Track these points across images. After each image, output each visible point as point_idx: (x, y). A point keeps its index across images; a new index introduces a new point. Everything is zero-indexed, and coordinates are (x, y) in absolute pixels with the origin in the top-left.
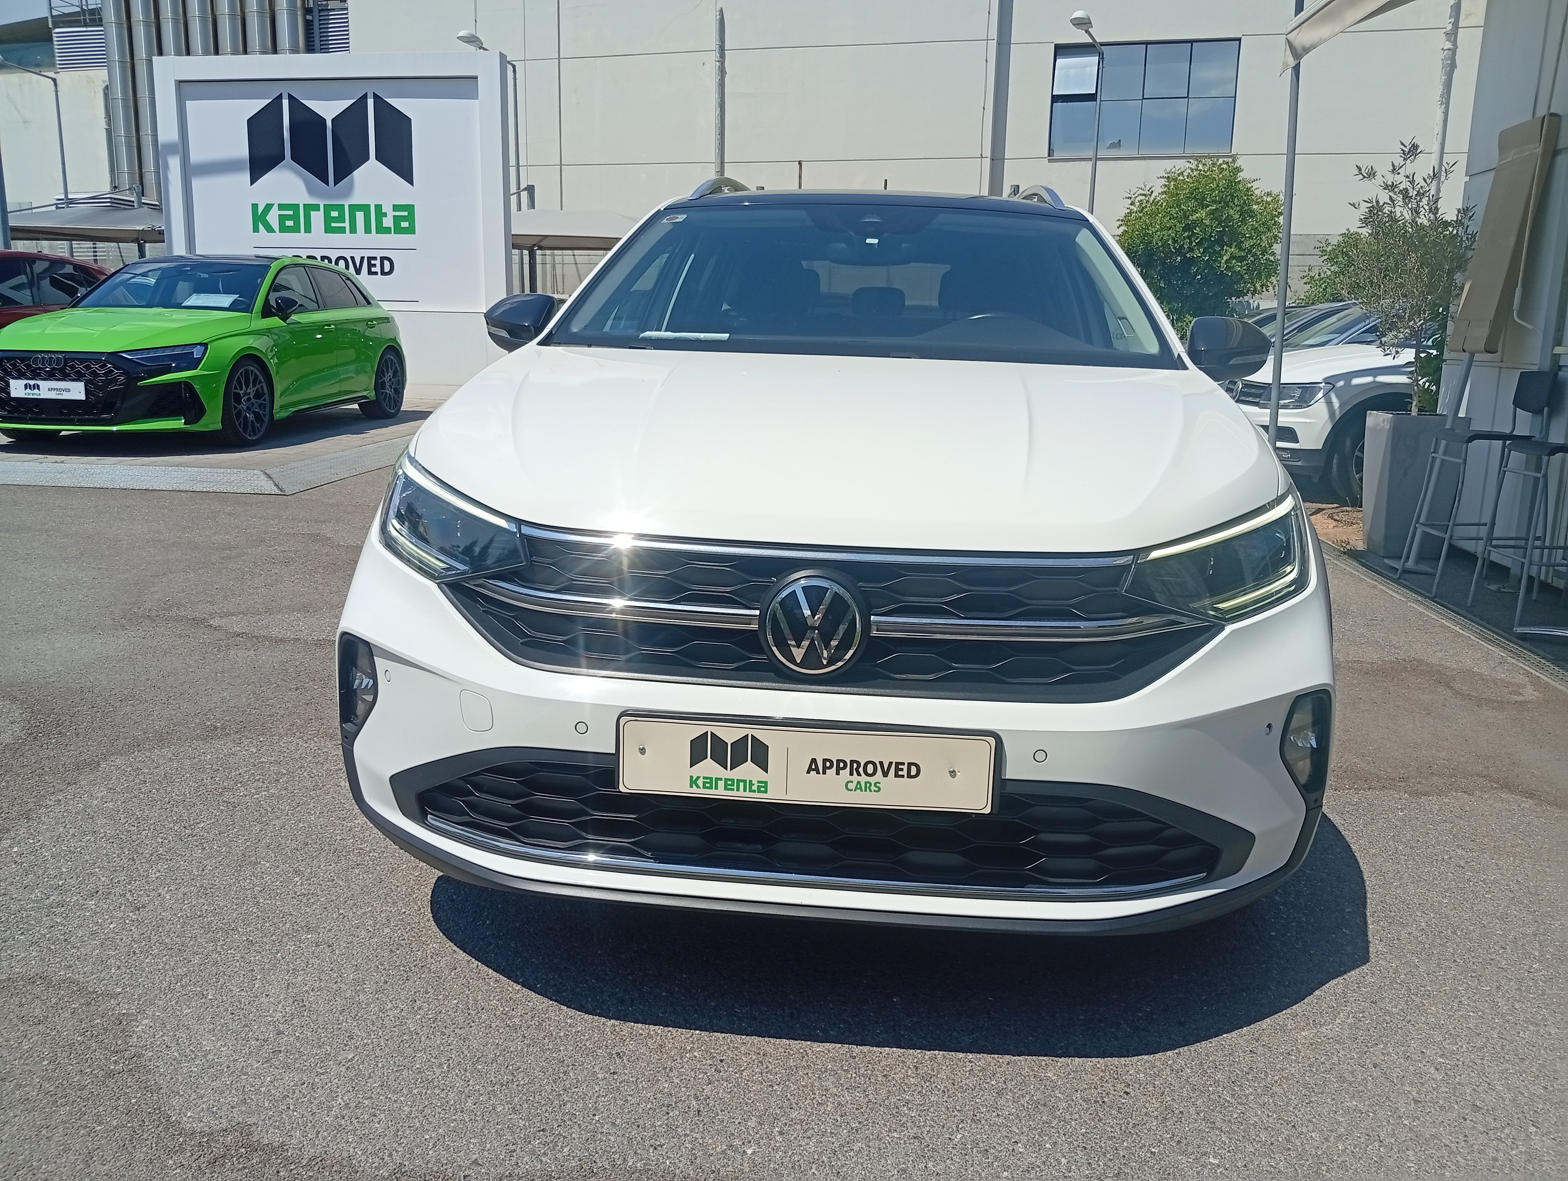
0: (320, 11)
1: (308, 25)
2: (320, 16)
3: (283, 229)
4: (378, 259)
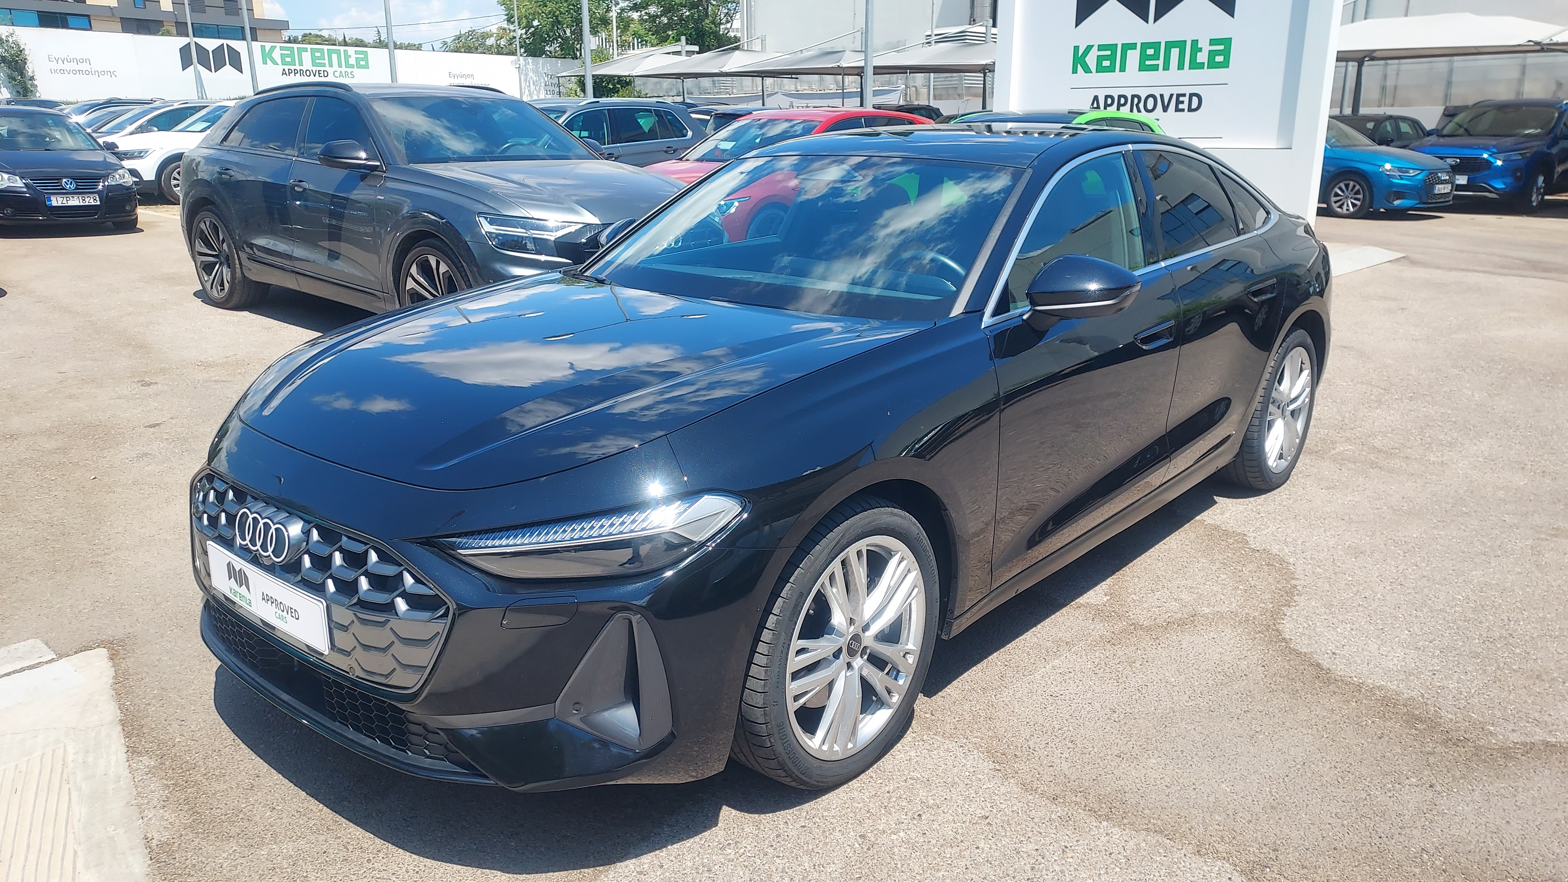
3: (1100, 69)
4: (1188, 96)
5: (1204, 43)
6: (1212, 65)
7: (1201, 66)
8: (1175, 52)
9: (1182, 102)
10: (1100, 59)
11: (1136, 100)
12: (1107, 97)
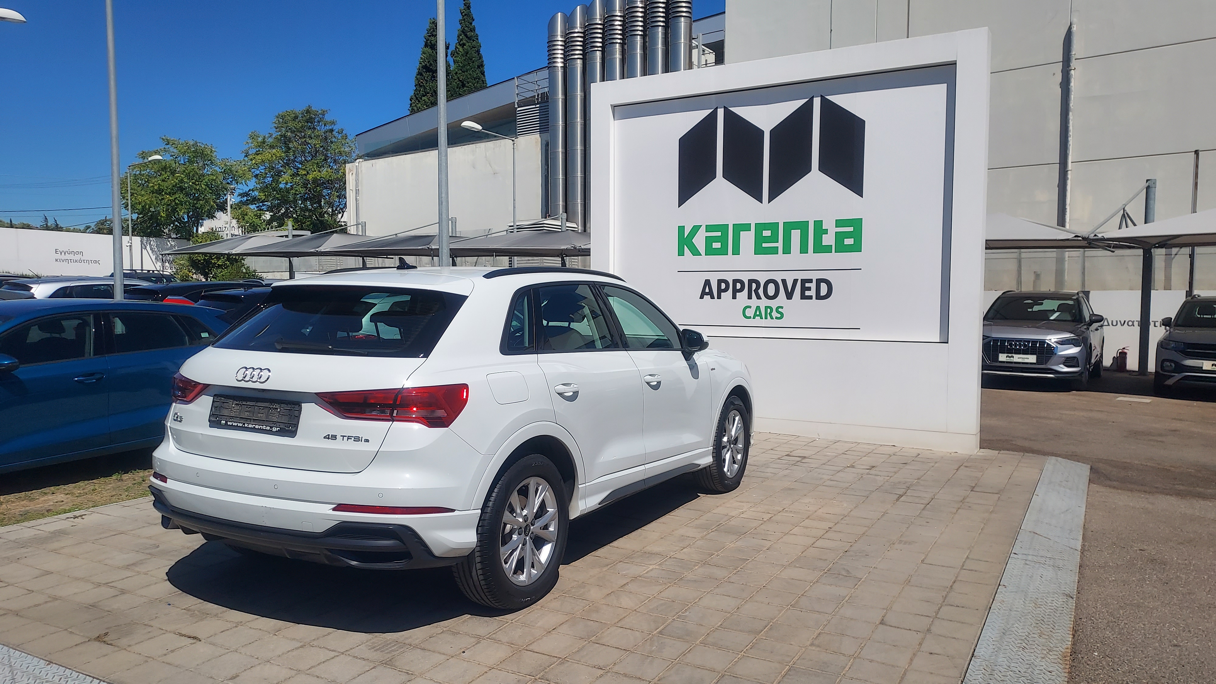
3: (710, 251)
4: (814, 281)
5: (829, 225)
6: (841, 248)
7: (827, 249)
8: (796, 235)
9: (809, 289)
10: (709, 241)
12: (720, 282)
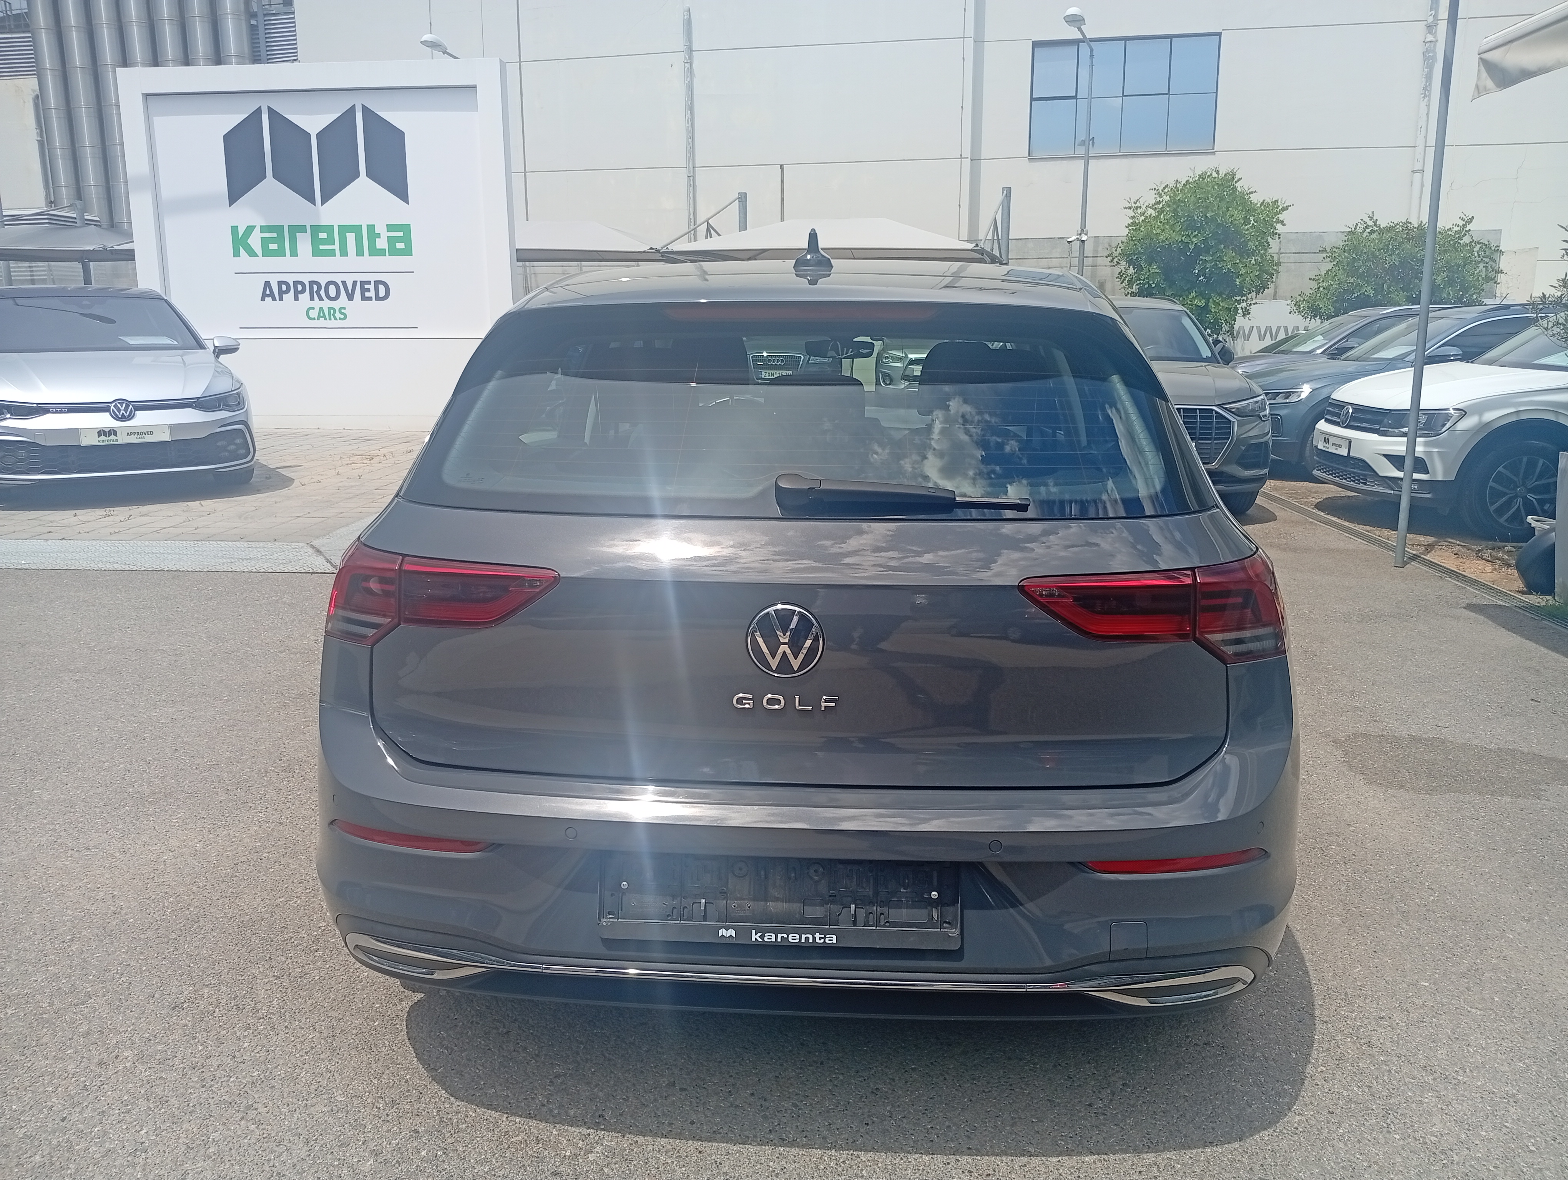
0: (265, 15)
1: (253, 30)
2: (265, 21)
3: (267, 253)
4: (373, 283)
5: (381, 229)
6: (394, 252)
7: (381, 252)
8: (351, 238)
9: (368, 290)
10: (265, 242)
11: (315, 287)
12: (280, 283)
